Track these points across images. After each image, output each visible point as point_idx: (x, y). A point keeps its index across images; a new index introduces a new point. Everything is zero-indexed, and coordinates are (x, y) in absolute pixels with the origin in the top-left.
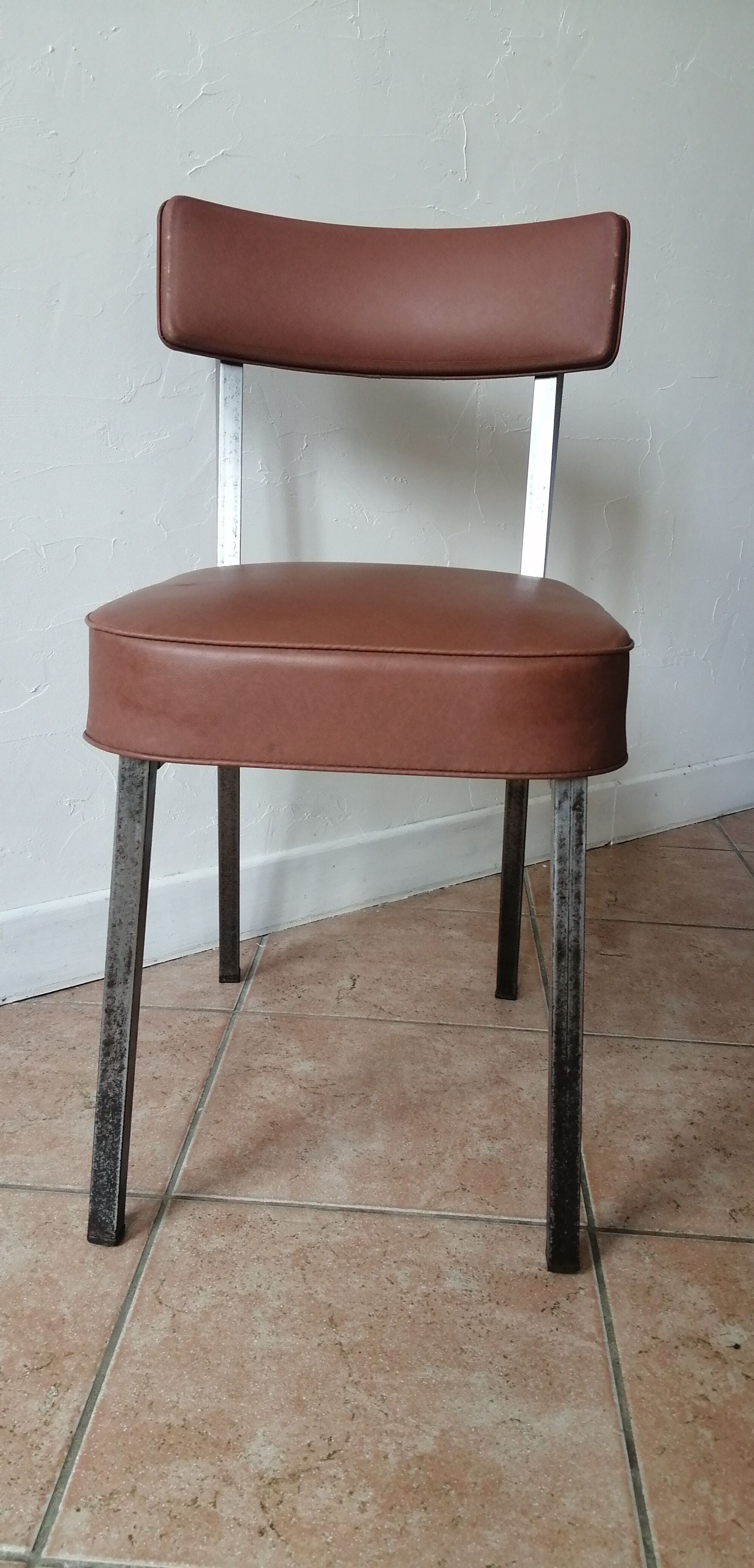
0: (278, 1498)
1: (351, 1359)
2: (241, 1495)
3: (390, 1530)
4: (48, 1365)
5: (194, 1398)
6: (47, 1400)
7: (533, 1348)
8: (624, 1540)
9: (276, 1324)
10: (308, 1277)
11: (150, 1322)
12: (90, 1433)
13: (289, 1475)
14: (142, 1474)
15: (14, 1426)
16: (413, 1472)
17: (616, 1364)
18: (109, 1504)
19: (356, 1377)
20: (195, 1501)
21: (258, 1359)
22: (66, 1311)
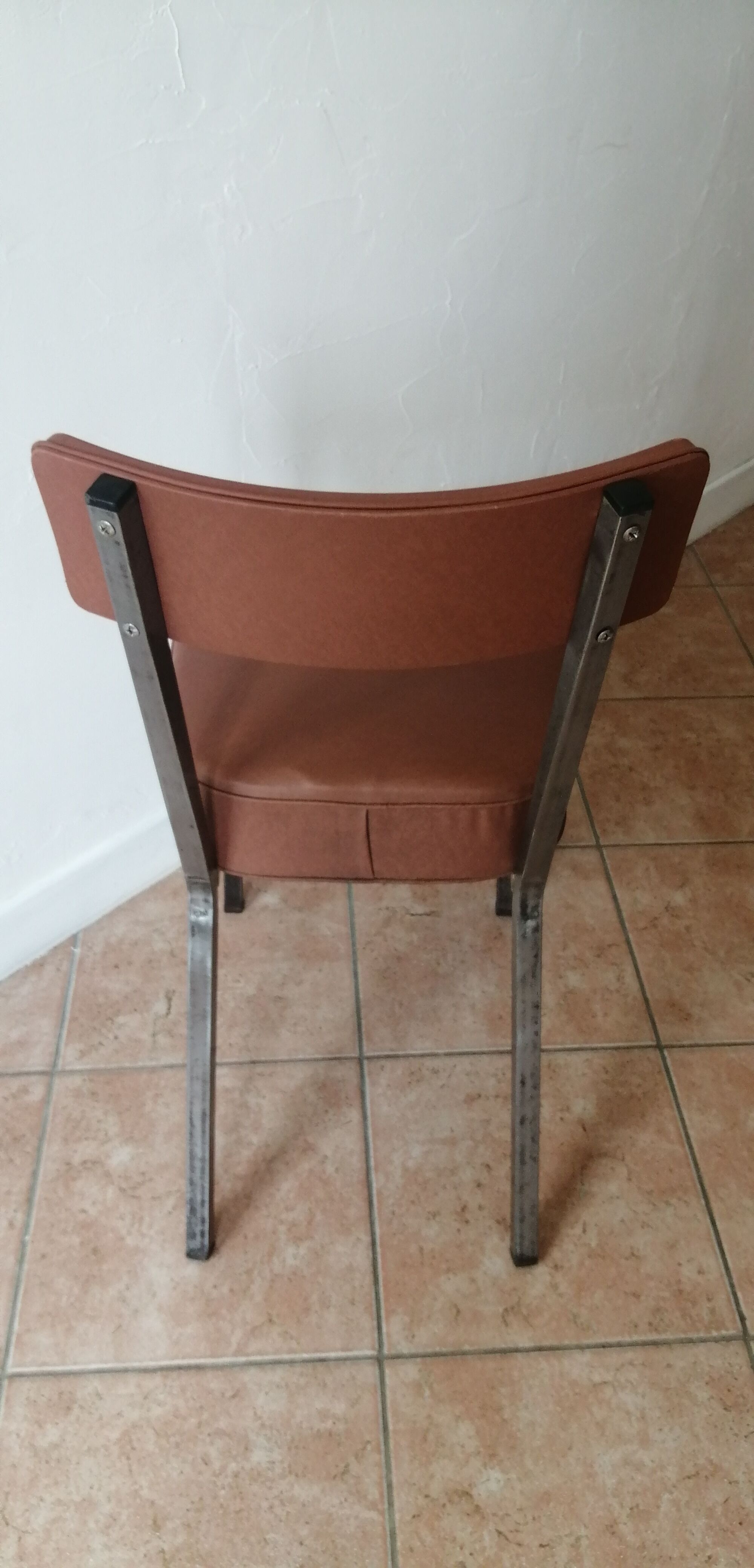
7: (325, 1527)
10: (133, 1468)
17: (393, 1534)
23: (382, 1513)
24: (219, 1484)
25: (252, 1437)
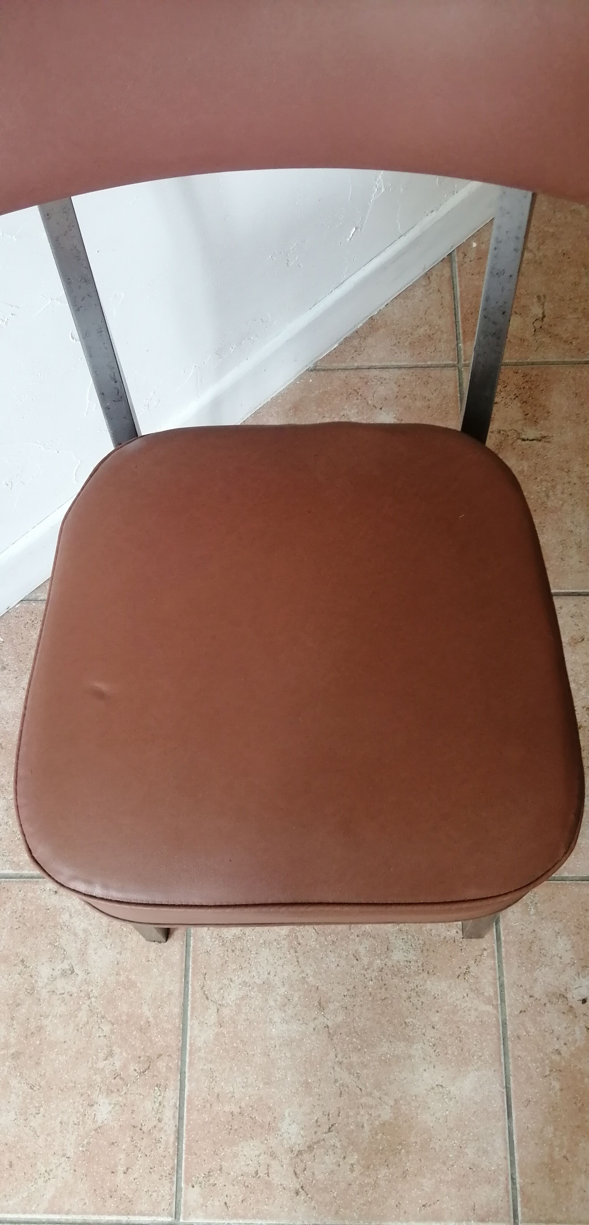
0: (303, 1165)
1: (335, 1041)
2: (282, 1166)
3: (368, 1184)
4: (149, 1068)
5: (243, 1087)
6: (156, 1100)
7: (451, 1016)
8: (500, 1177)
9: (285, 1011)
10: (300, 959)
11: (204, 1018)
12: (187, 1126)
13: (308, 1147)
14: (224, 1155)
15: (142, 1125)
16: (379, 1137)
17: (504, 1024)
18: (209, 1181)
19: (339, 1058)
20: (257, 1173)
21: (277, 1048)
22: (148, 1014)
23: (495, 1007)
24: (367, 976)
25: (392, 939)
